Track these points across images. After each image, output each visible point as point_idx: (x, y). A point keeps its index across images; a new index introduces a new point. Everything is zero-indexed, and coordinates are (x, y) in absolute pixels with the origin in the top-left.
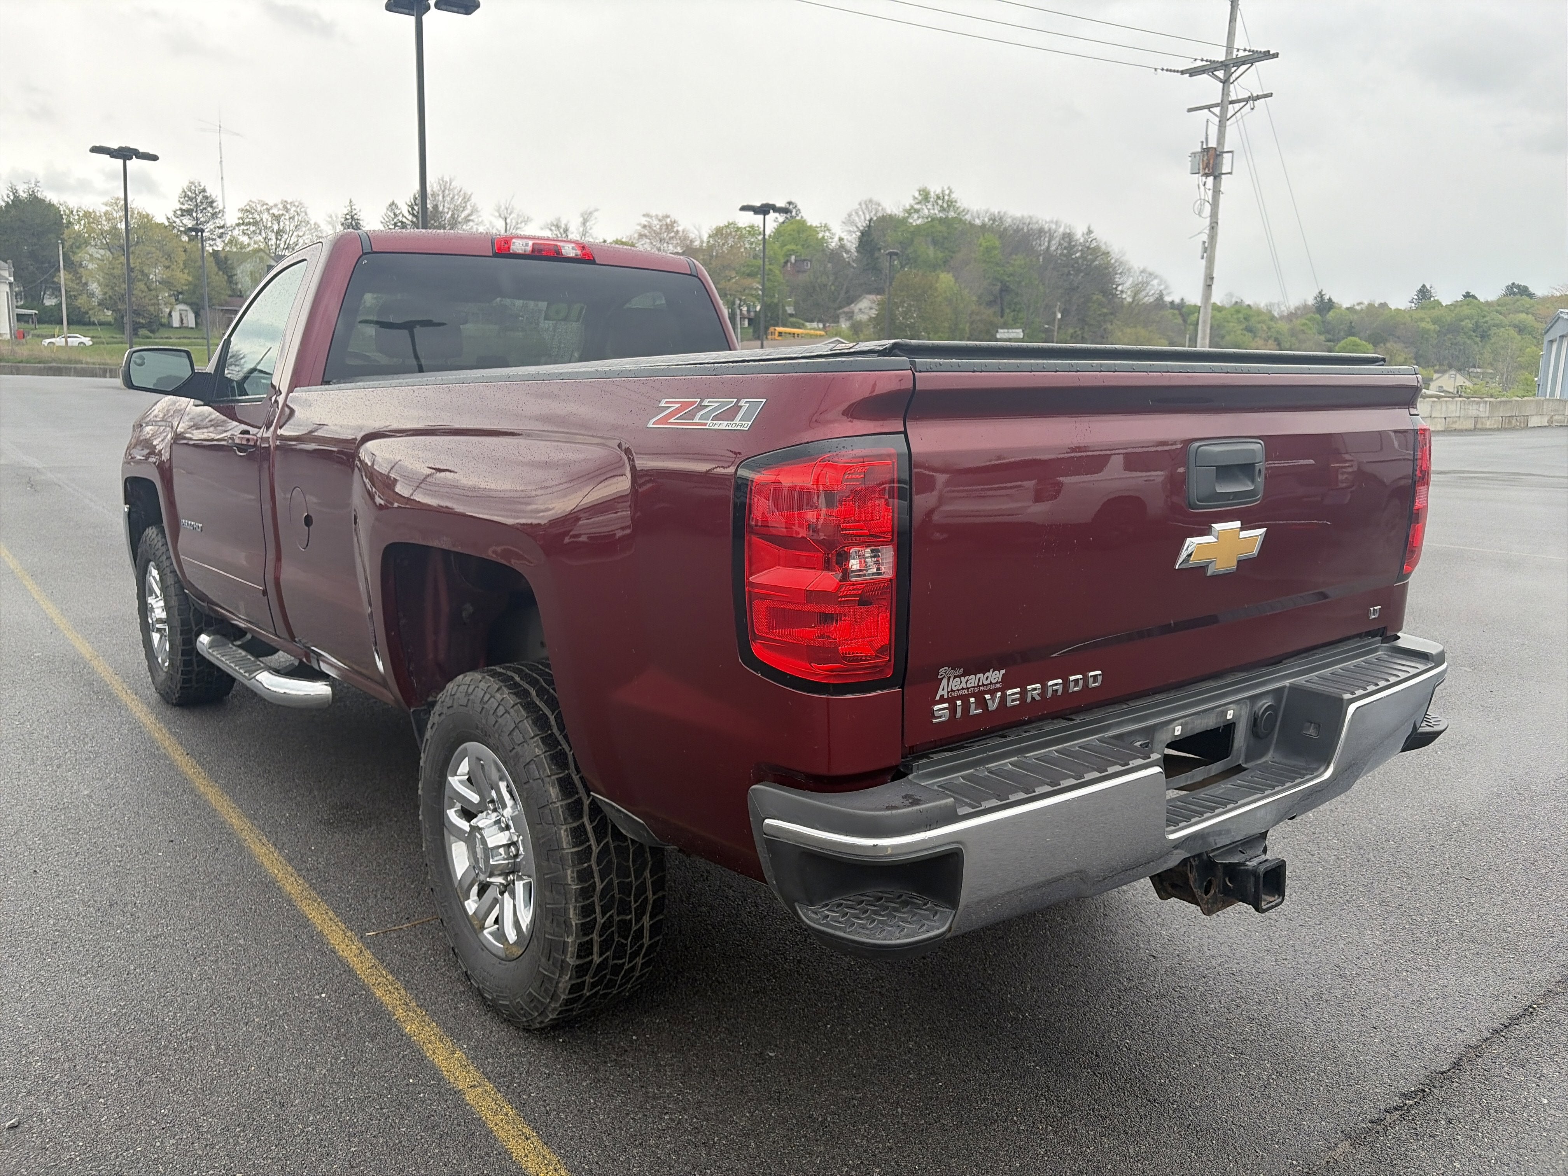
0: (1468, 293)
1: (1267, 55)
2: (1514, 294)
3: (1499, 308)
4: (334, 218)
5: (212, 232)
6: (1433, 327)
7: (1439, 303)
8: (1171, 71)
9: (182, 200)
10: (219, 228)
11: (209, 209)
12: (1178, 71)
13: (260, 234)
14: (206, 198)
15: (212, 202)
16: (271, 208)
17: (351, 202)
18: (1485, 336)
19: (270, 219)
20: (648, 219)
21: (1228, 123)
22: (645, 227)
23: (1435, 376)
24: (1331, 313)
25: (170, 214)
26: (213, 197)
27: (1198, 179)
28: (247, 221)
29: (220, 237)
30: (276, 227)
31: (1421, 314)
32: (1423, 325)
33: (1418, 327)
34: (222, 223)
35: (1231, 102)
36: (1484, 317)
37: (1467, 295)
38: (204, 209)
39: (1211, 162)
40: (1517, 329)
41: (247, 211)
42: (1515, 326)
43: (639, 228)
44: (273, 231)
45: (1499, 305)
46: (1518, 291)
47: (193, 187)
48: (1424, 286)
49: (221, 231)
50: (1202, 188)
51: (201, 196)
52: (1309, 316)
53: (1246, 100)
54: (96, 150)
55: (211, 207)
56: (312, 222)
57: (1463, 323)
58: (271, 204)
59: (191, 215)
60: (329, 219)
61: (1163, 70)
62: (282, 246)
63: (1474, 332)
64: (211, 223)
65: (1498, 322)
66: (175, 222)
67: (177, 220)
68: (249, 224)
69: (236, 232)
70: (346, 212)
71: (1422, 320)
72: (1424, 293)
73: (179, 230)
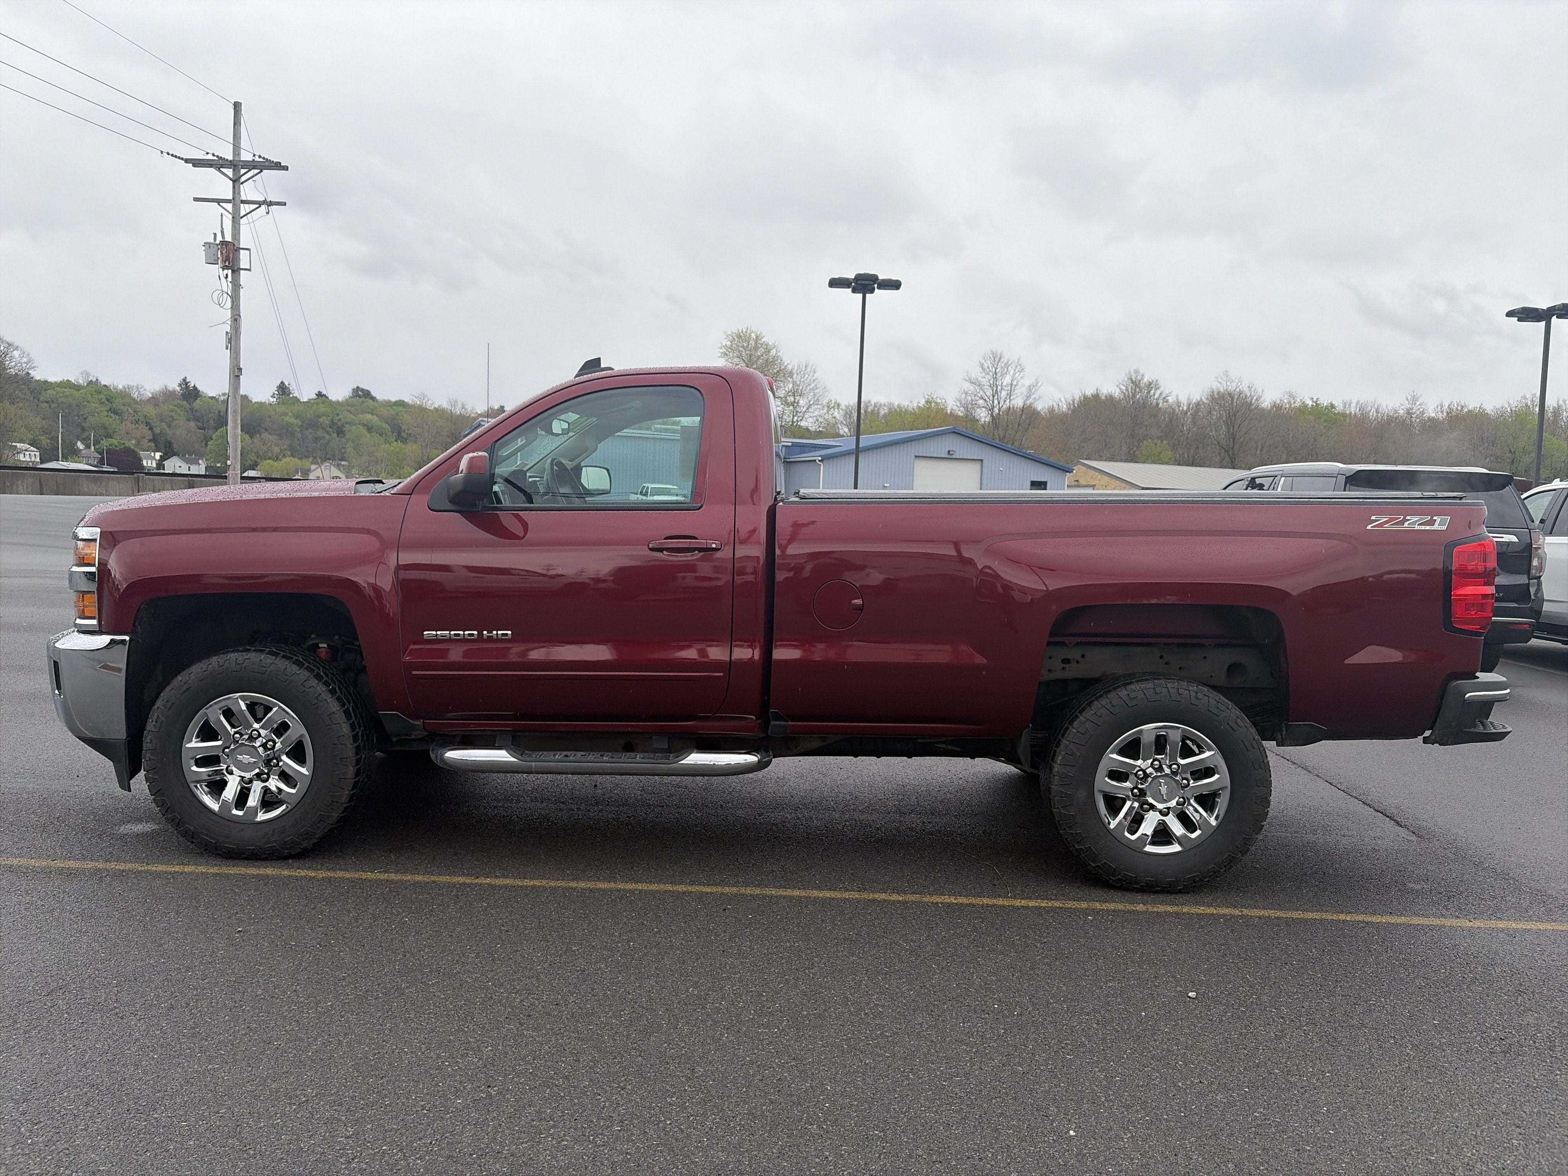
0: (320, 392)
1: (278, 166)
2: (360, 397)
3: (349, 408)
6: (295, 421)
7: (297, 400)
8: (176, 157)
12: (182, 159)
18: (340, 432)
21: (242, 221)
23: (313, 467)
24: (198, 401)
27: (216, 269)
31: (283, 409)
32: (287, 418)
33: (283, 420)
35: (243, 202)
36: (338, 415)
37: (320, 395)
39: (231, 256)
40: (366, 428)
42: (365, 425)
45: (348, 406)
46: (362, 394)
48: (282, 382)
50: (223, 279)
52: (176, 402)
53: (260, 204)
57: (321, 420)
61: (168, 154)
63: (331, 427)
65: (350, 420)
71: (285, 414)
72: (283, 389)
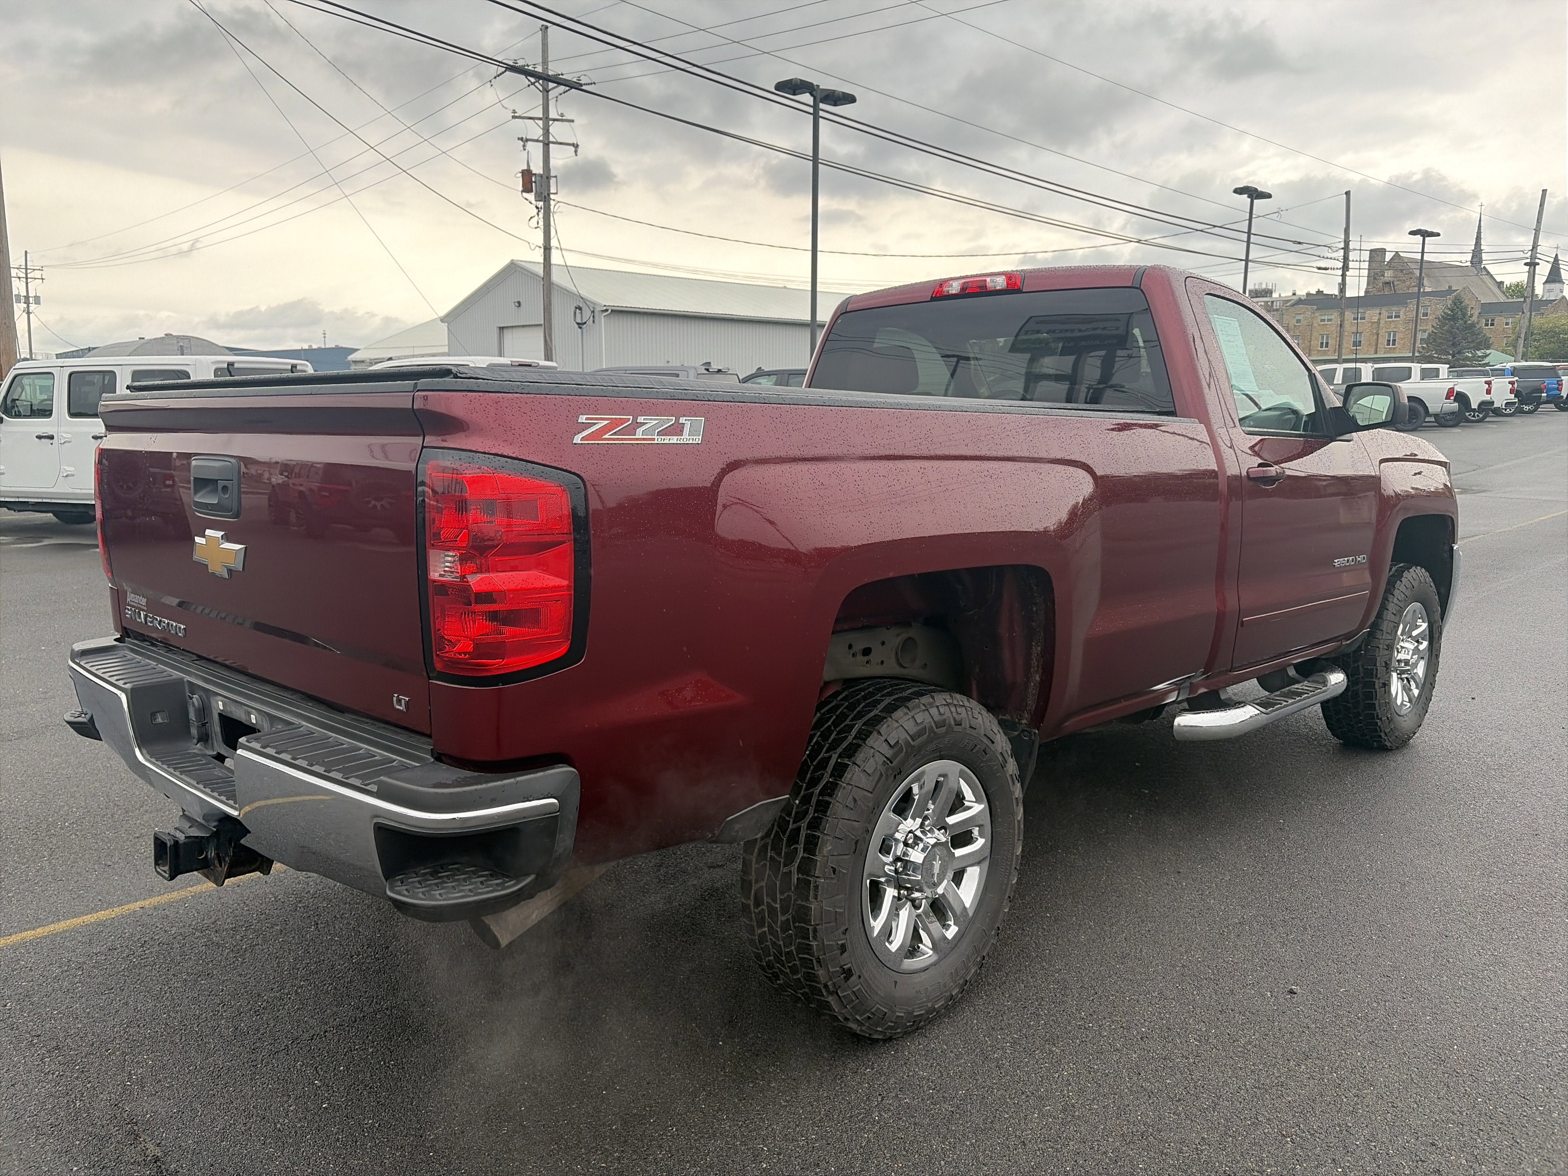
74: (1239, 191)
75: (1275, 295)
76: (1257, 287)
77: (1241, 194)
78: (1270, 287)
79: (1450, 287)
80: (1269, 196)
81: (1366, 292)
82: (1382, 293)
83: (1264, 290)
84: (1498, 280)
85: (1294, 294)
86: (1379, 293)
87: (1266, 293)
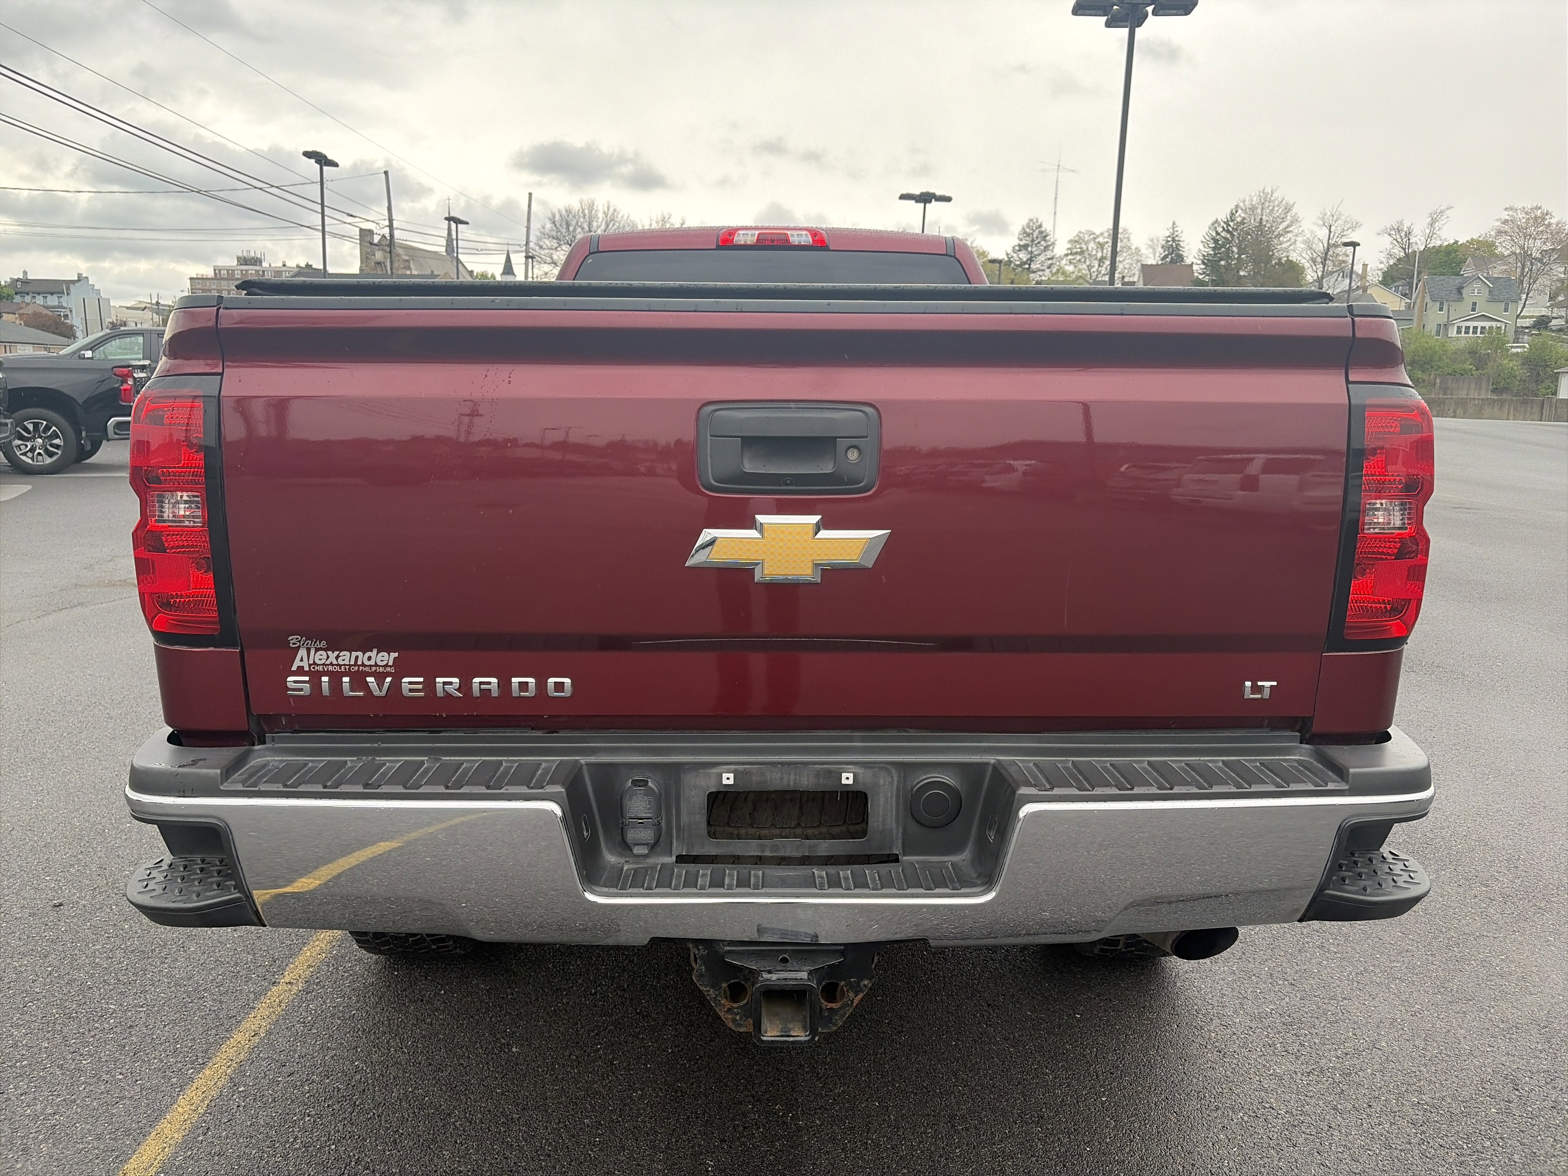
4: (1155, 241)
5: (1042, 263)
9: (1021, 236)
10: (1049, 259)
11: (1043, 243)
13: (1085, 262)
14: (1041, 232)
15: (1046, 236)
16: (1098, 236)
17: (1174, 223)
19: (1095, 247)
20: (1511, 213)
22: (1506, 222)
25: (1010, 251)
26: (1048, 231)
28: (1075, 250)
29: (1049, 268)
30: (1099, 255)
34: (1052, 254)
38: (1039, 243)
41: (1076, 241)
43: (1498, 224)
44: (1096, 259)
47: (1031, 224)
49: (1050, 262)
51: (1037, 231)
54: (903, 197)
55: (1045, 240)
56: (1133, 247)
58: (1098, 233)
59: (1026, 250)
60: (1151, 243)
62: (1103, 272)
64: (1042, 255)
66: (1012, 257)
67: (1015, 255)
68: (1076, 253)
69: (1064, 262)
70: (1168, 234)
73: (1015, 265)
74: (308, 155)
75: (265, 264)
76: (245, 254)
77: (310, 158)
78: (259, 256)
79: (432, 272)
80: (336, 165)
81: (361, 270)
82: (375, 272)
83: (253, 258)
84: (470, 269)
85: (284, 265)
86: (373, 272)
87: (256, 261)
